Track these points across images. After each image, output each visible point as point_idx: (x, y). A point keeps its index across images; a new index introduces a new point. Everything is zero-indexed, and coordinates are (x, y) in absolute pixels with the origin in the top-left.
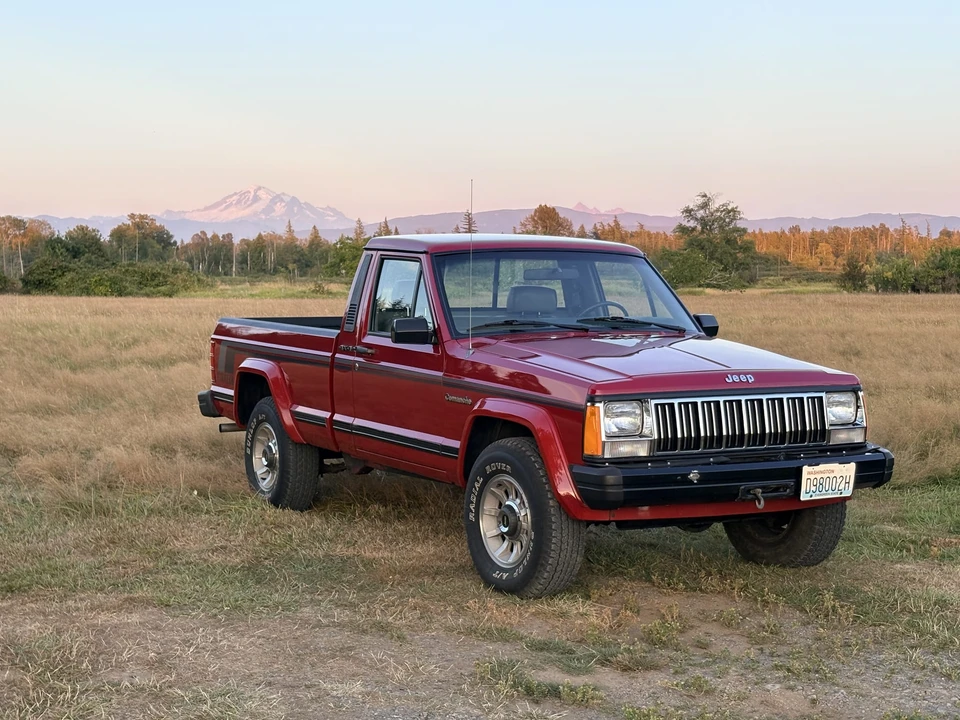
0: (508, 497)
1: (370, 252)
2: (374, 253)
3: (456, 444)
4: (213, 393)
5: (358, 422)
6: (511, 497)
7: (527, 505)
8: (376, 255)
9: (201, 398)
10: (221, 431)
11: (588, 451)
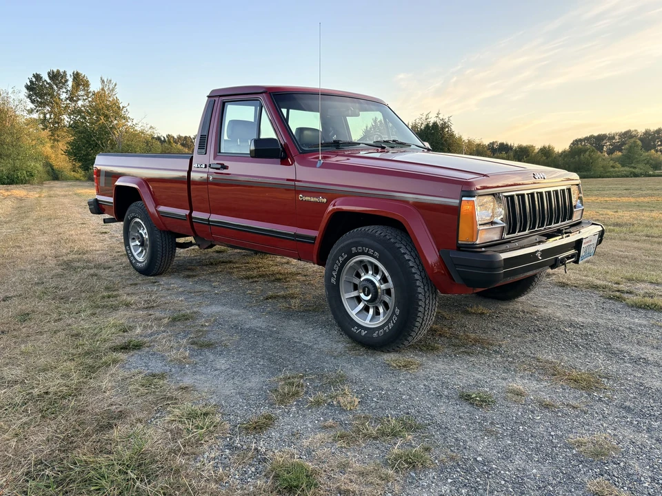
0: (367, 272)
1: (213, 99)
2: (217, 99)
3: (314, 233)
4: (96, 200)
5: (215, 218)
6: (370, 272)
7: (389, 279)
8: (219, 101)
9: (90, 204)
10: (105, 222)
11: (463, 238)
